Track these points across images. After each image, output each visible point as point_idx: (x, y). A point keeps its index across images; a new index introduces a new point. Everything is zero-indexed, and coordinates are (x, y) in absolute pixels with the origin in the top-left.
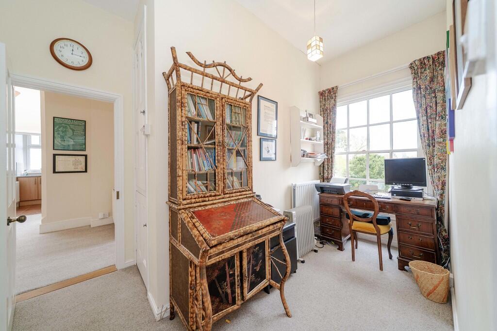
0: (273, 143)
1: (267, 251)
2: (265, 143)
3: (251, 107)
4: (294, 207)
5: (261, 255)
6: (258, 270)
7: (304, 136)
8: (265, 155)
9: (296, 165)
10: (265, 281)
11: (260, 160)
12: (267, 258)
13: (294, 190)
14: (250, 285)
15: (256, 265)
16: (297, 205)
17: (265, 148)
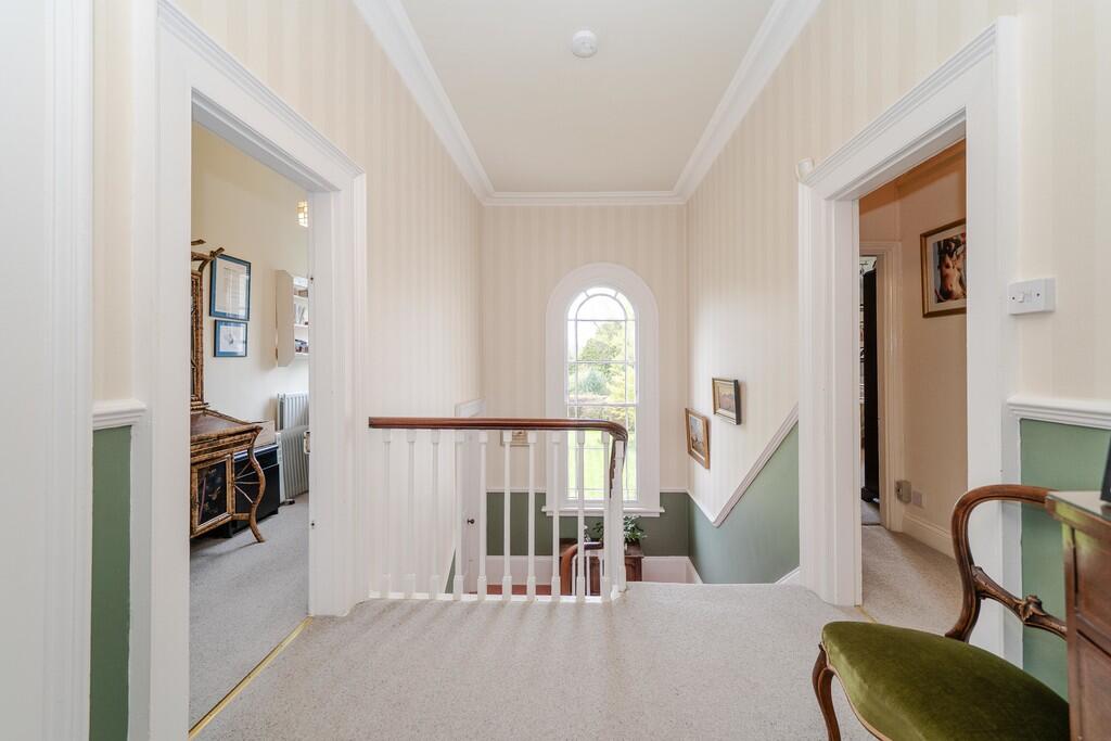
0: (242, 329)
1: (230, 476)
2: (223, 329)
3: (201, 281)
4: (282, 428)
5: (219, 480)
6: (214, 498)
7: (302, 318)
8: (224, 347)
9: (284, 364)
10: (225, 515)
11: (215, 355)
12: (229, 486)
13: (282, 404)
14: (203, 515)
15: (213, 492)
16: (286, 426)
17: (226, 338)
